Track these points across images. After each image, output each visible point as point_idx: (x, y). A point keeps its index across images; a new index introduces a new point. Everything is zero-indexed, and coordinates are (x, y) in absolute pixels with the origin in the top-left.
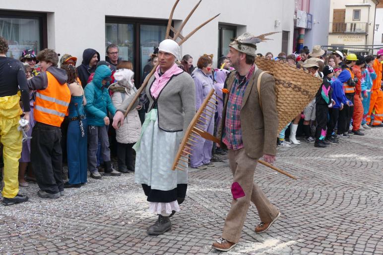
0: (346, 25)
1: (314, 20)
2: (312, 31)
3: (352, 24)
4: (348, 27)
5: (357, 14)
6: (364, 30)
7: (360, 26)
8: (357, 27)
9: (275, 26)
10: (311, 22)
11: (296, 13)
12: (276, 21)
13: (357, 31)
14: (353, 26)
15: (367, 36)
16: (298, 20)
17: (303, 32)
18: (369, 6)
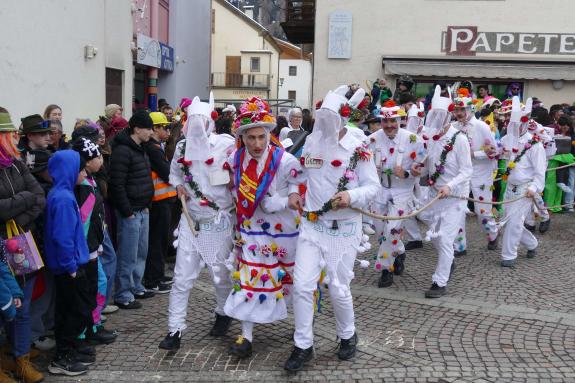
0: (242, 77)
1: (177, 57)
2: (174, 75)
3: (249, 76)
4: (245, 79)
5: (255, 62)
6: (265, 84)
7: (260, 79)
8: (256, 80)
9: (86, 57)
10: (171, 58)
11: (135, 38)
12: (86, 48)
13: (256, 85)
14: (251, 78)
15: (268, 91)
16: (139, 52)
17: (155, 75)
18: (270, 53)
